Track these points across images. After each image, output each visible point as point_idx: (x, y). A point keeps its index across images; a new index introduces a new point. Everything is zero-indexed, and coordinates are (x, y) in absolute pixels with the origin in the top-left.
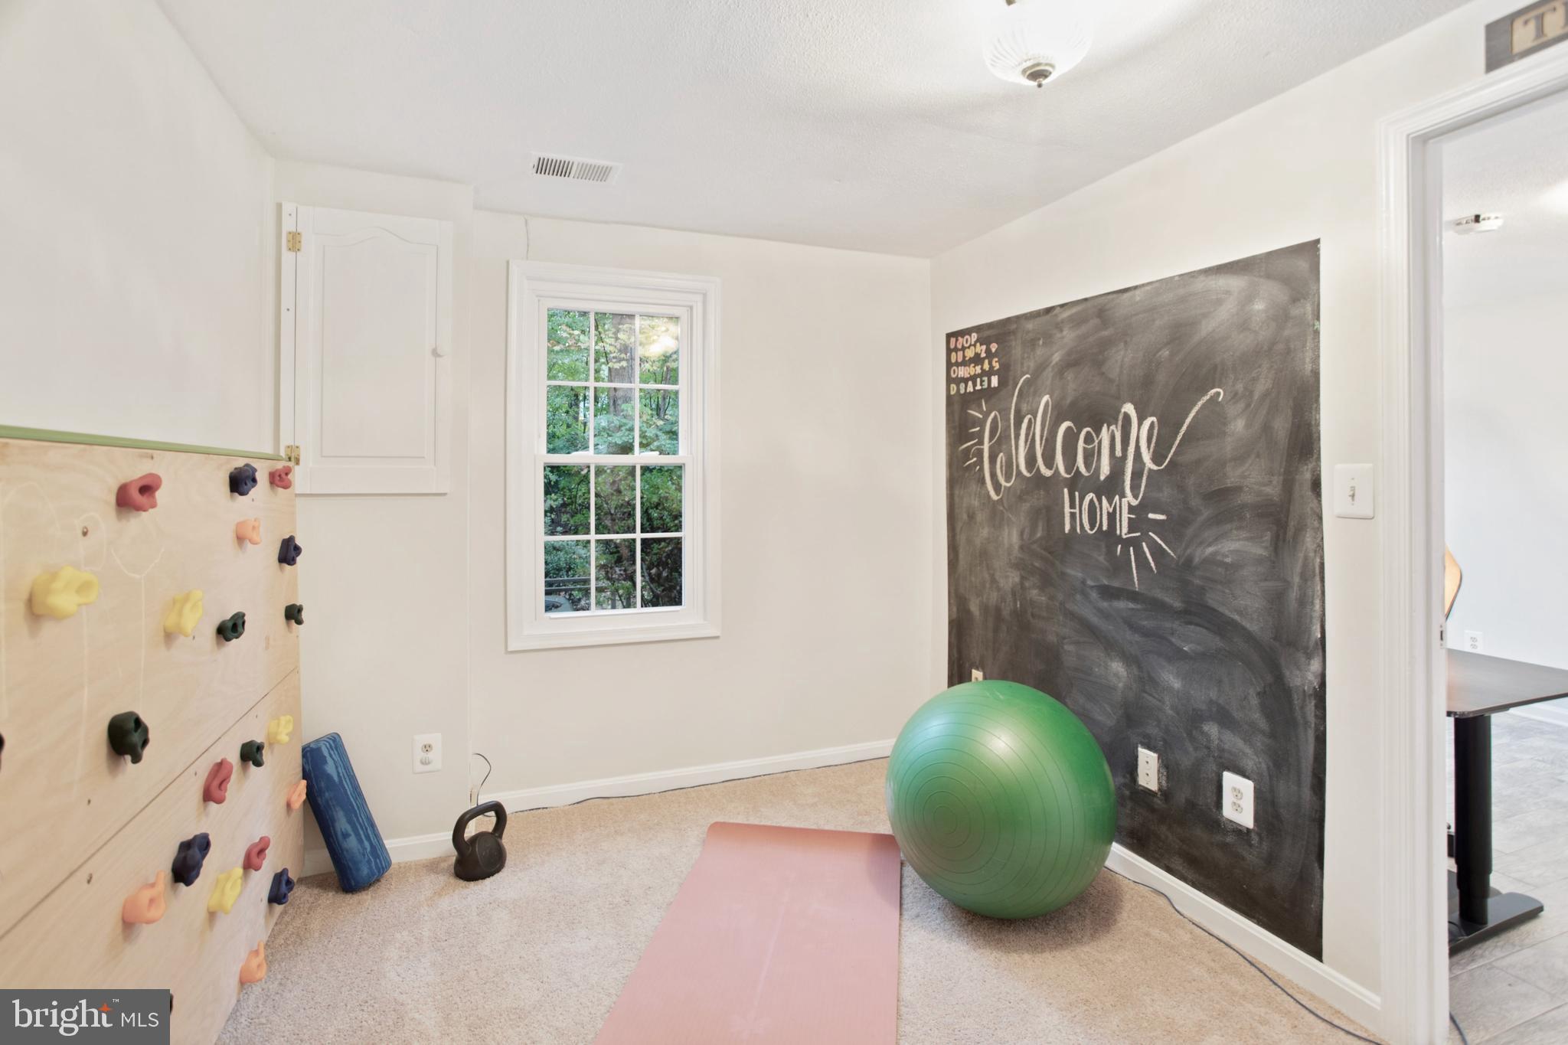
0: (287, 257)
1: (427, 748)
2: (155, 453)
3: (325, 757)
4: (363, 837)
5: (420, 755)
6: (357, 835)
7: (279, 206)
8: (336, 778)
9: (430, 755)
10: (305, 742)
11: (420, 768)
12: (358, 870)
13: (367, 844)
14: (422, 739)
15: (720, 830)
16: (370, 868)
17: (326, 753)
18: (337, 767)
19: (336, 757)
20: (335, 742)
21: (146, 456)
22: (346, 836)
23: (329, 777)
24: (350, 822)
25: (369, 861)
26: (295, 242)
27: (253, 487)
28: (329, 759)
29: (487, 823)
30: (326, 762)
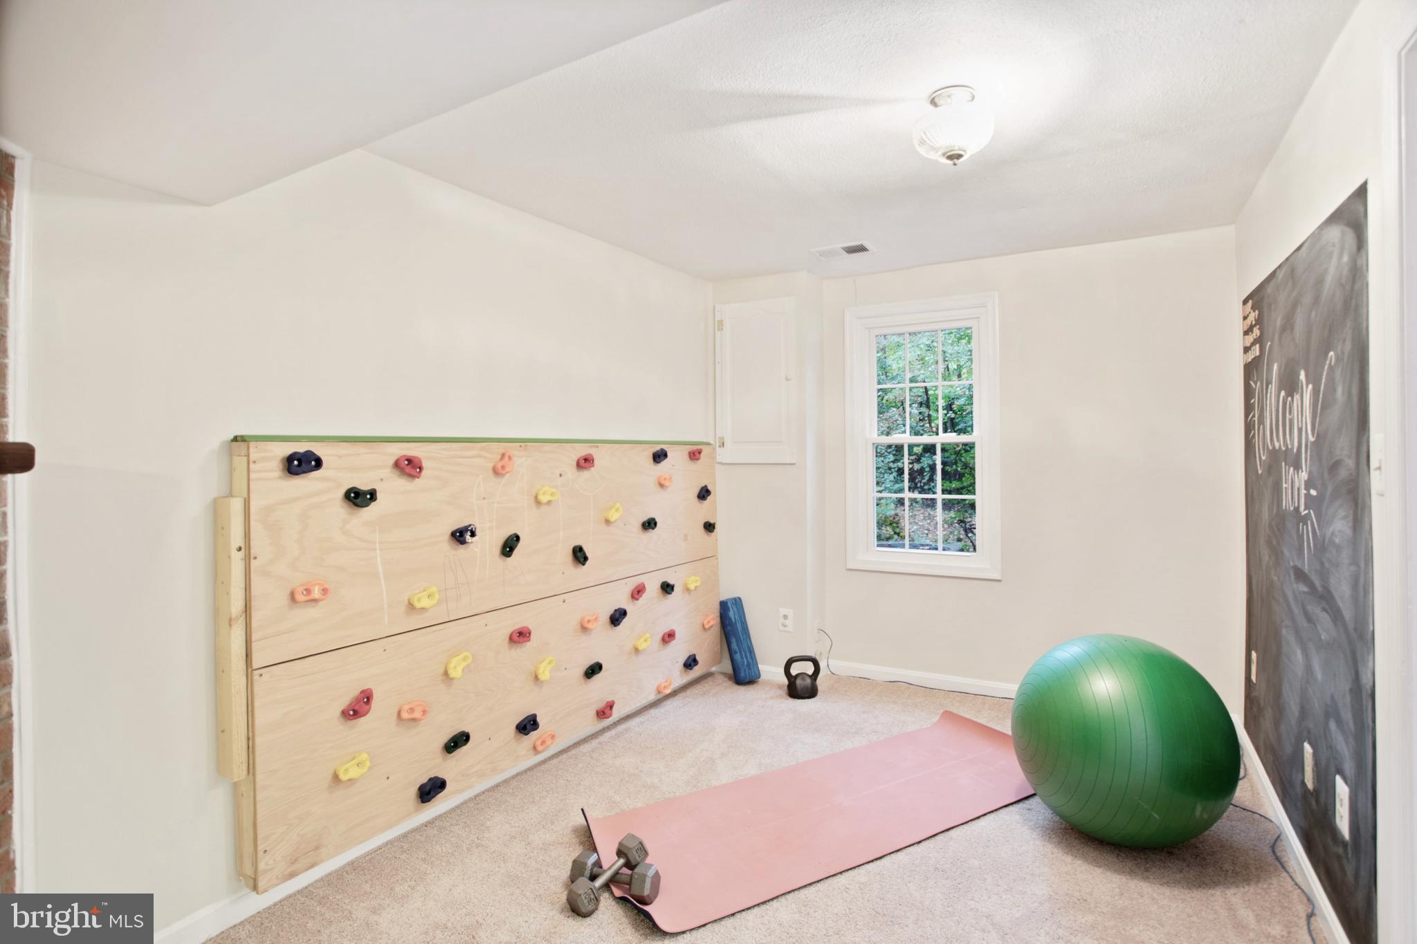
0: (718, 333)
1: (785, 617)
2: (599, 445)
3: (729, 608)
4: (744, 656)
5: (782, 620)
6: (741, 654)
7: (714, 307)
8: (733, 620)
9: (787, 622)
10: (721, 600)
11: (782, 628)
12: (740, 673)
13: (745, 660)
14: (783, 611)
15: (949, 716)
16: (745, 674)
17: (730, 605)
18: (734, 615)
19: (735, 609)
20: (738, 602)
21: (594, 447)
22: (736, 652)
23: (730, 619)
24: (738, 645)
25: (745, 671)
26: (720, 325)
27: (664, 459)
28: (731, 609)
29: (809, 668)
30: (729, 610)
